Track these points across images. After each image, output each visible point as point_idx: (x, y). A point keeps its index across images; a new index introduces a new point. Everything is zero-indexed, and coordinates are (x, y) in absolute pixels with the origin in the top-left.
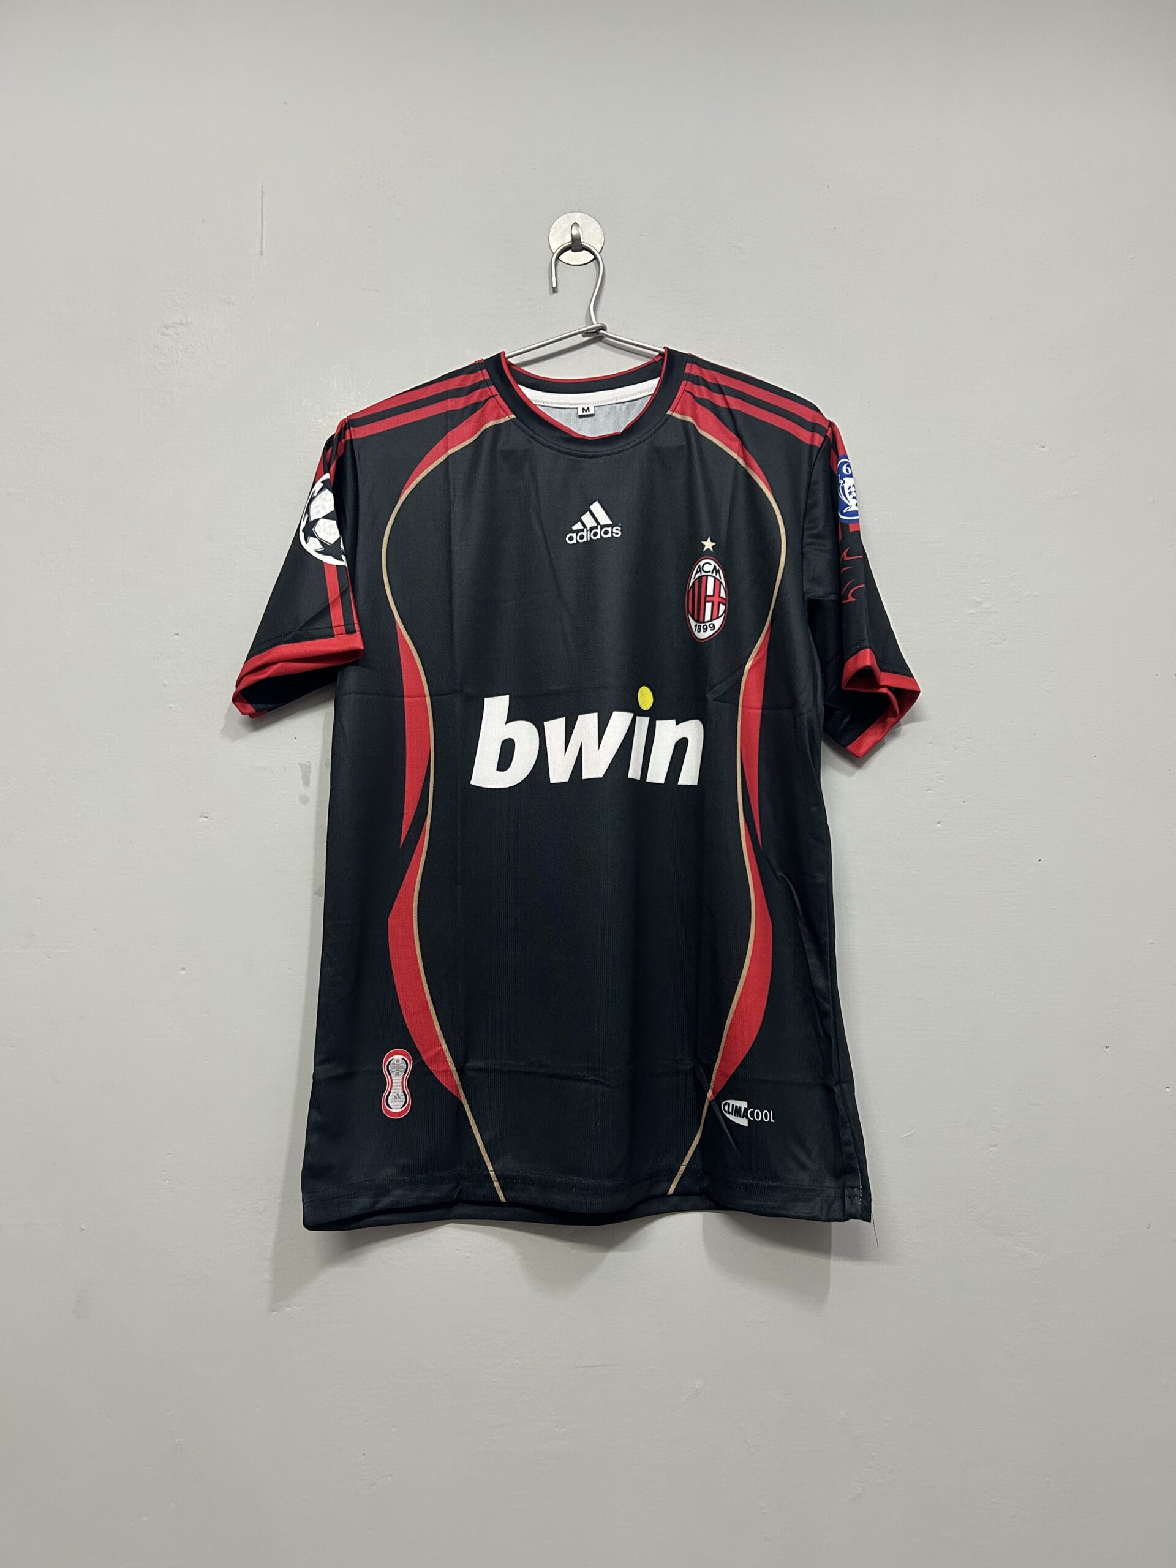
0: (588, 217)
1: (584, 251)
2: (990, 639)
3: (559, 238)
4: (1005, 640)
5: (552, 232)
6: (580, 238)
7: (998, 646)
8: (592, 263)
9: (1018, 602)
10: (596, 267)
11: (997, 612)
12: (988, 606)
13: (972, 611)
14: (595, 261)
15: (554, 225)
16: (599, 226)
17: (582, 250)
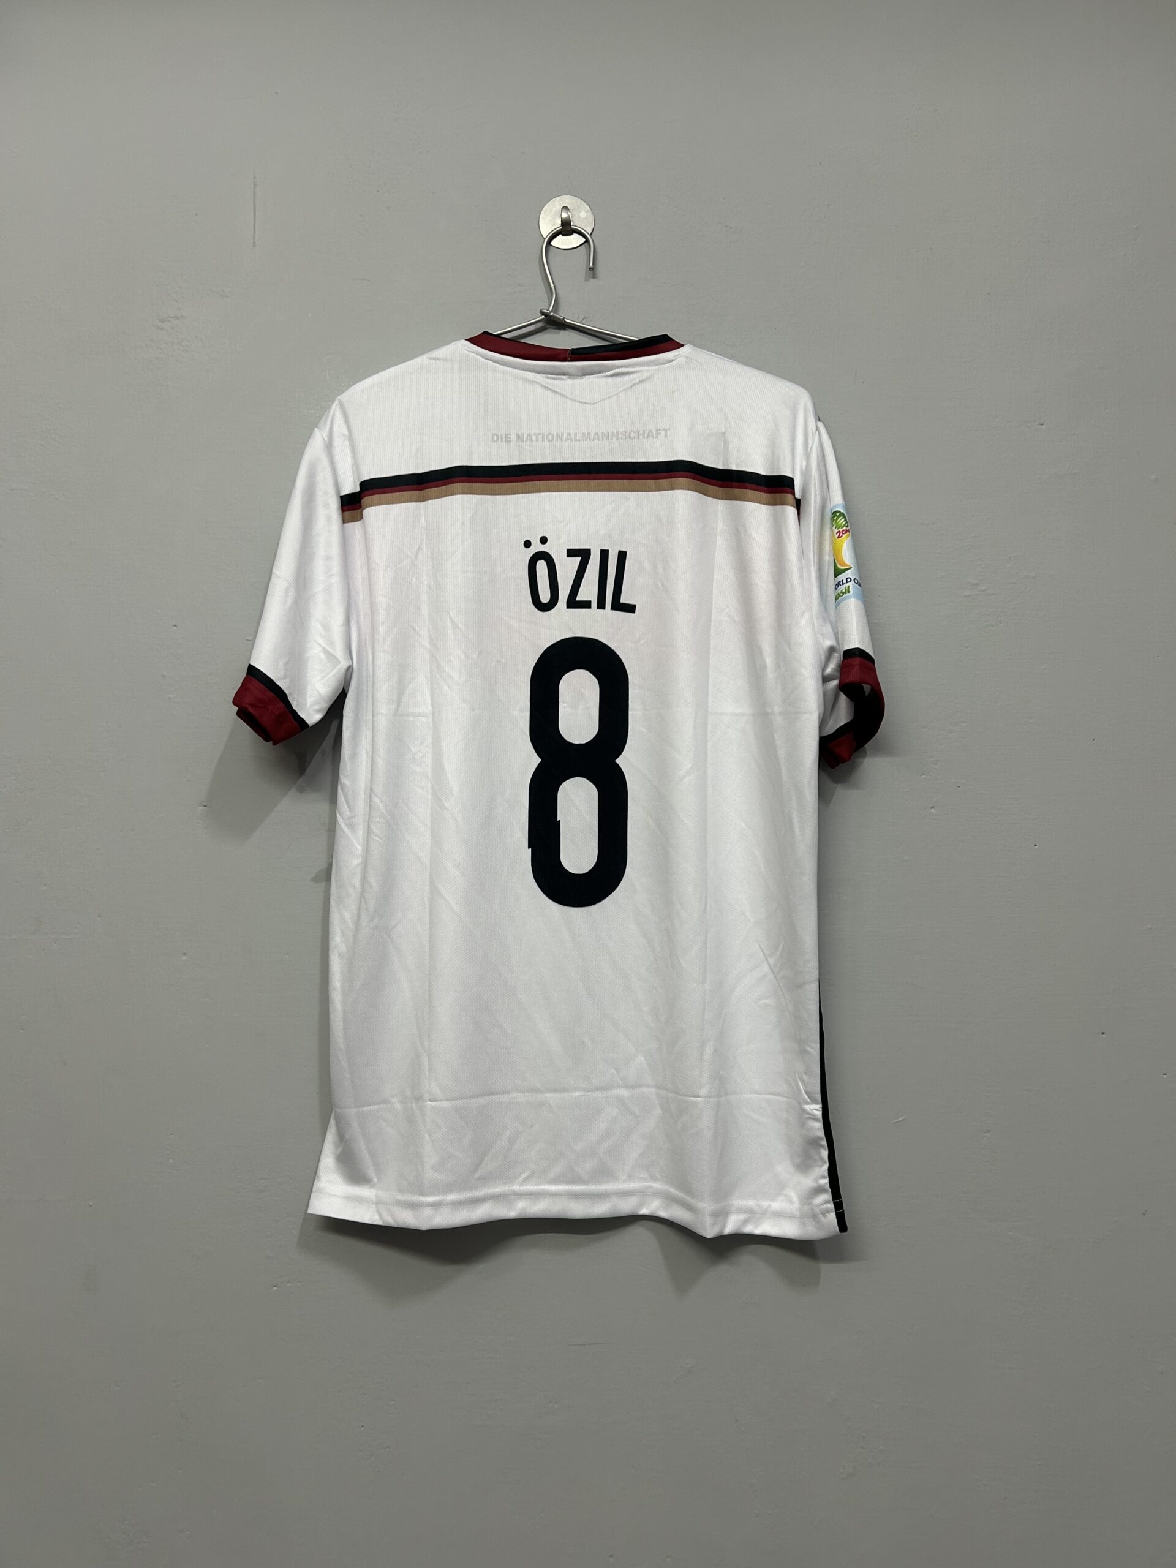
0: (579, 200)
1: (575, 235)
2: (986, 622)
3: (548, 224)
4: (1001, 622)
5: (542, 216)
6: (570, 222)
7: (993, 628)
8: (583, 246)
9: (1015, 583)
11: (993, 594)
12: (983, 588)
13: (967, 594)
15: (544, 209)
16: (588, 208)
17: (571, 234)
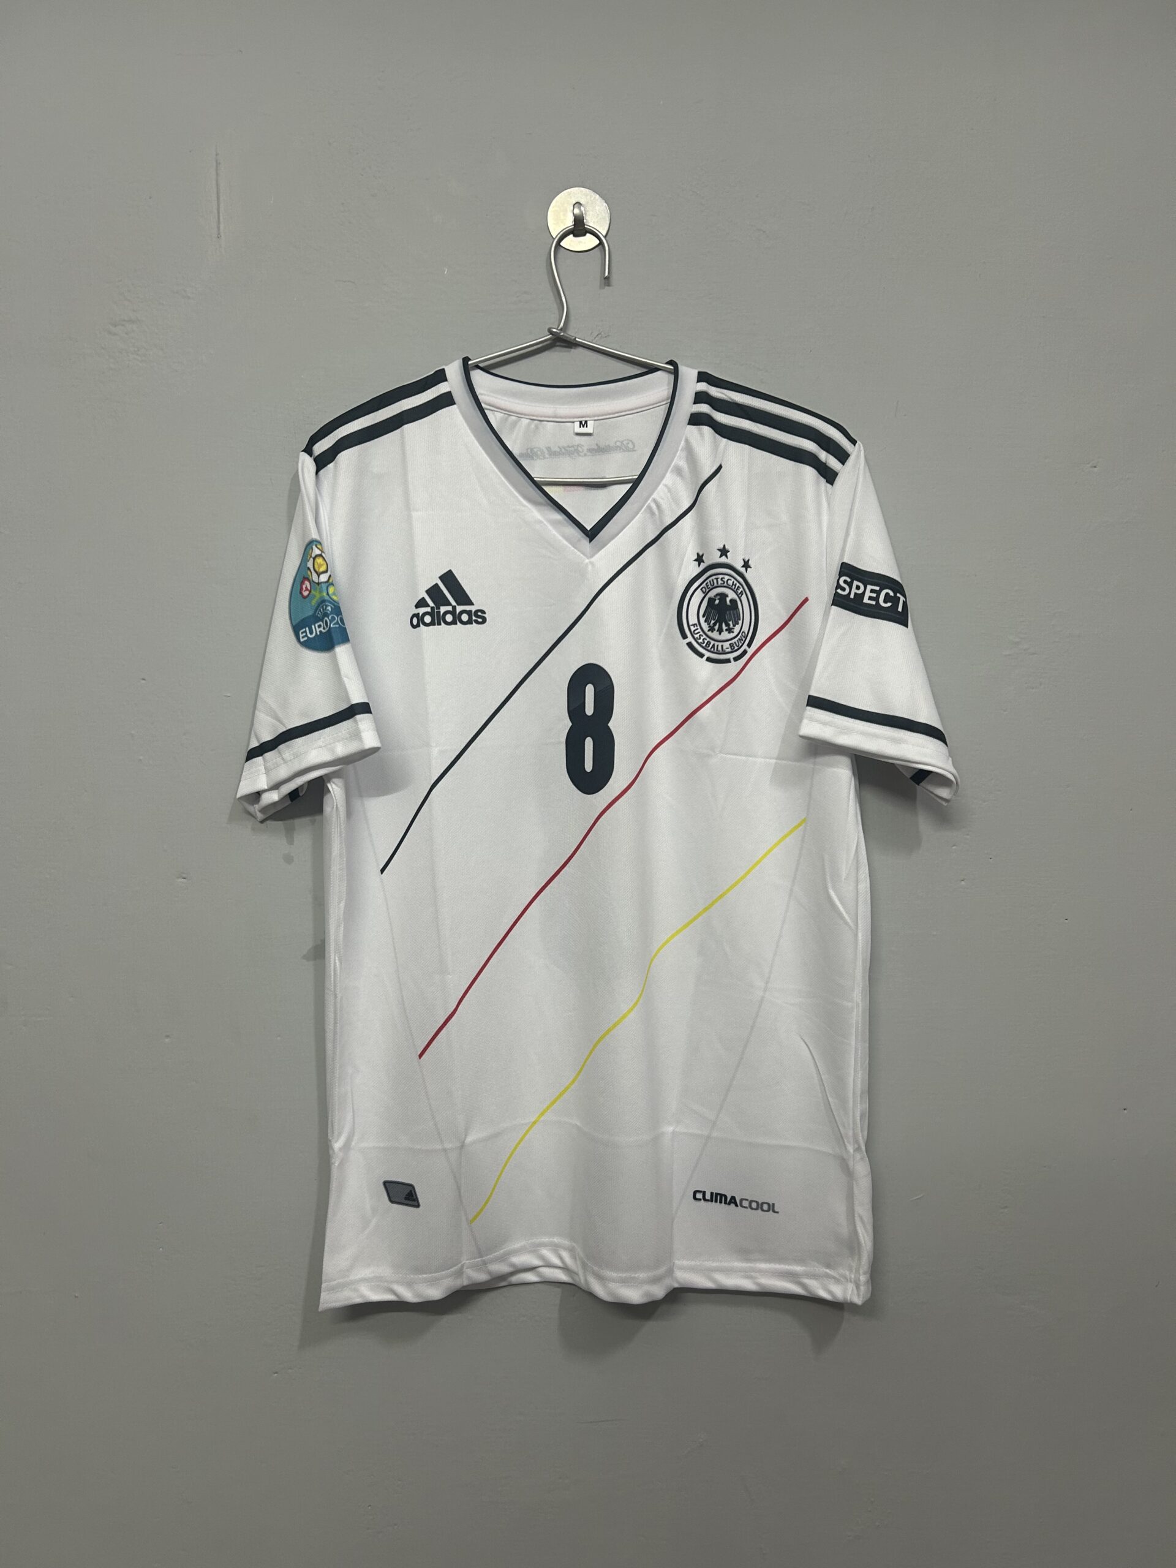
0: (594, 195)
1: (588, 235)
2: (1026, 683)
3: (559, 219)
4: (1041, 684)
5: (551, 212)
6: (584, 219)
7: (1034, 690)
8: (597, 248)
9: (1058, 642)
10: (601, 255)
11: (1034, 654)
12: (1025, 647)
13: (1008, 653)
14: (600, 246)
15: (554, 202)
16: (605, 204)
17: (585, 235)
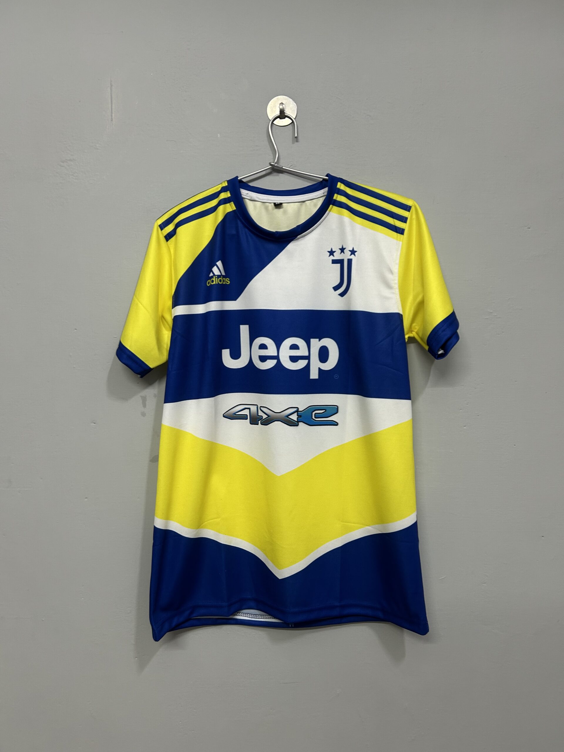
0: (290, 99)
1: (287, 119)
2: (496, 332)
3: (272, 111)
5: (269, 108)
6: (284, 111)
7: (499, 335)
8: (290, 125)
9: (511, 312)
10: (293, 128)
11: (500, 318)
12: (495, 315)
13: (487, 317)
14: (292, 124)
15: (270, 103)
16: (295, 104)
17: (284, 118)
